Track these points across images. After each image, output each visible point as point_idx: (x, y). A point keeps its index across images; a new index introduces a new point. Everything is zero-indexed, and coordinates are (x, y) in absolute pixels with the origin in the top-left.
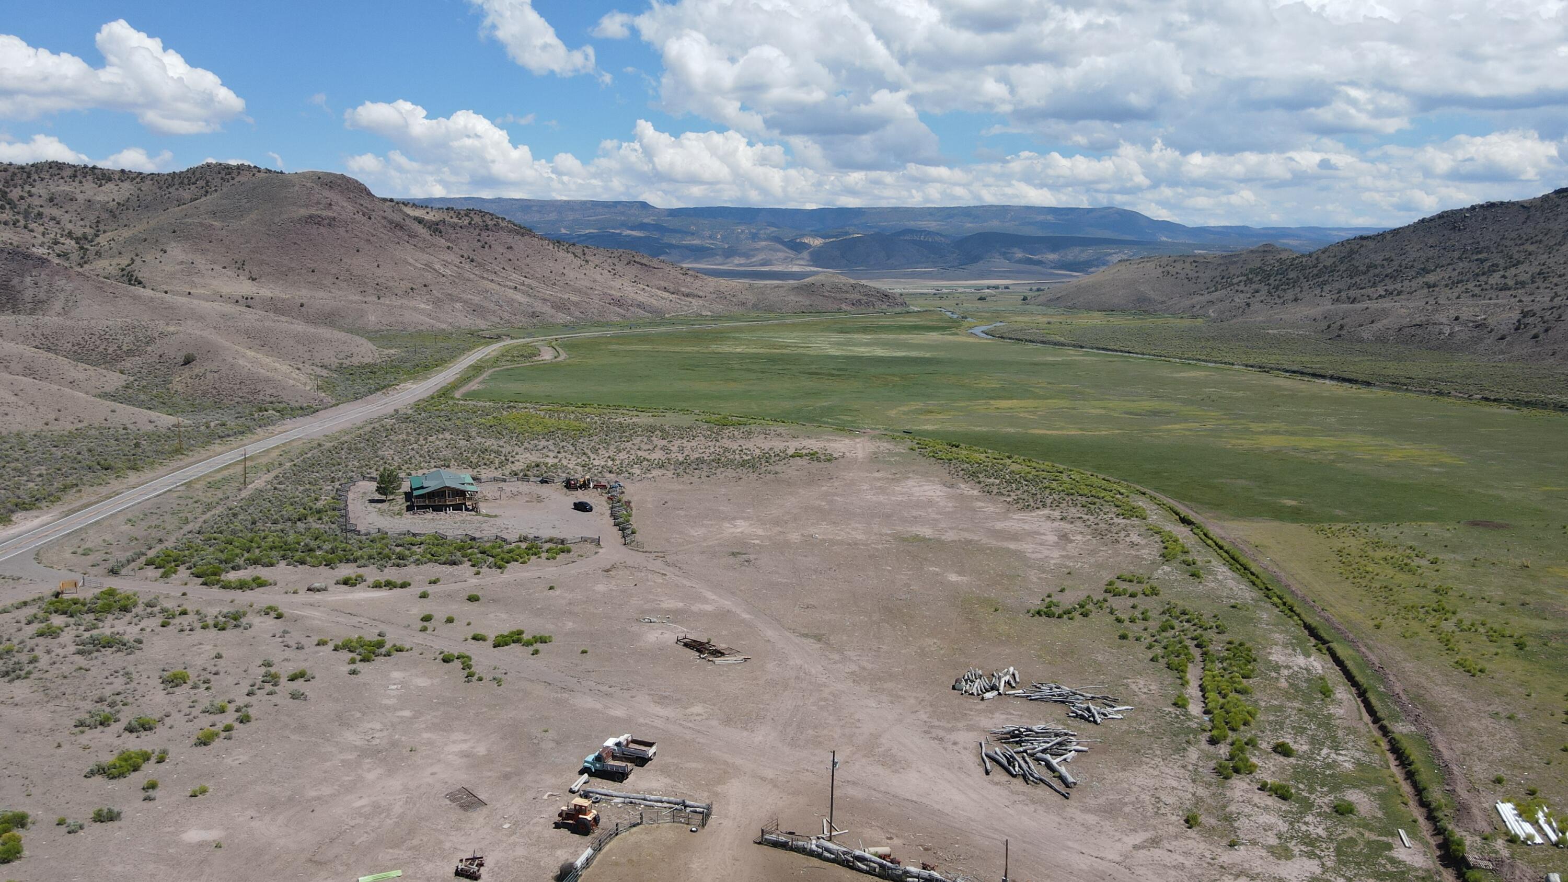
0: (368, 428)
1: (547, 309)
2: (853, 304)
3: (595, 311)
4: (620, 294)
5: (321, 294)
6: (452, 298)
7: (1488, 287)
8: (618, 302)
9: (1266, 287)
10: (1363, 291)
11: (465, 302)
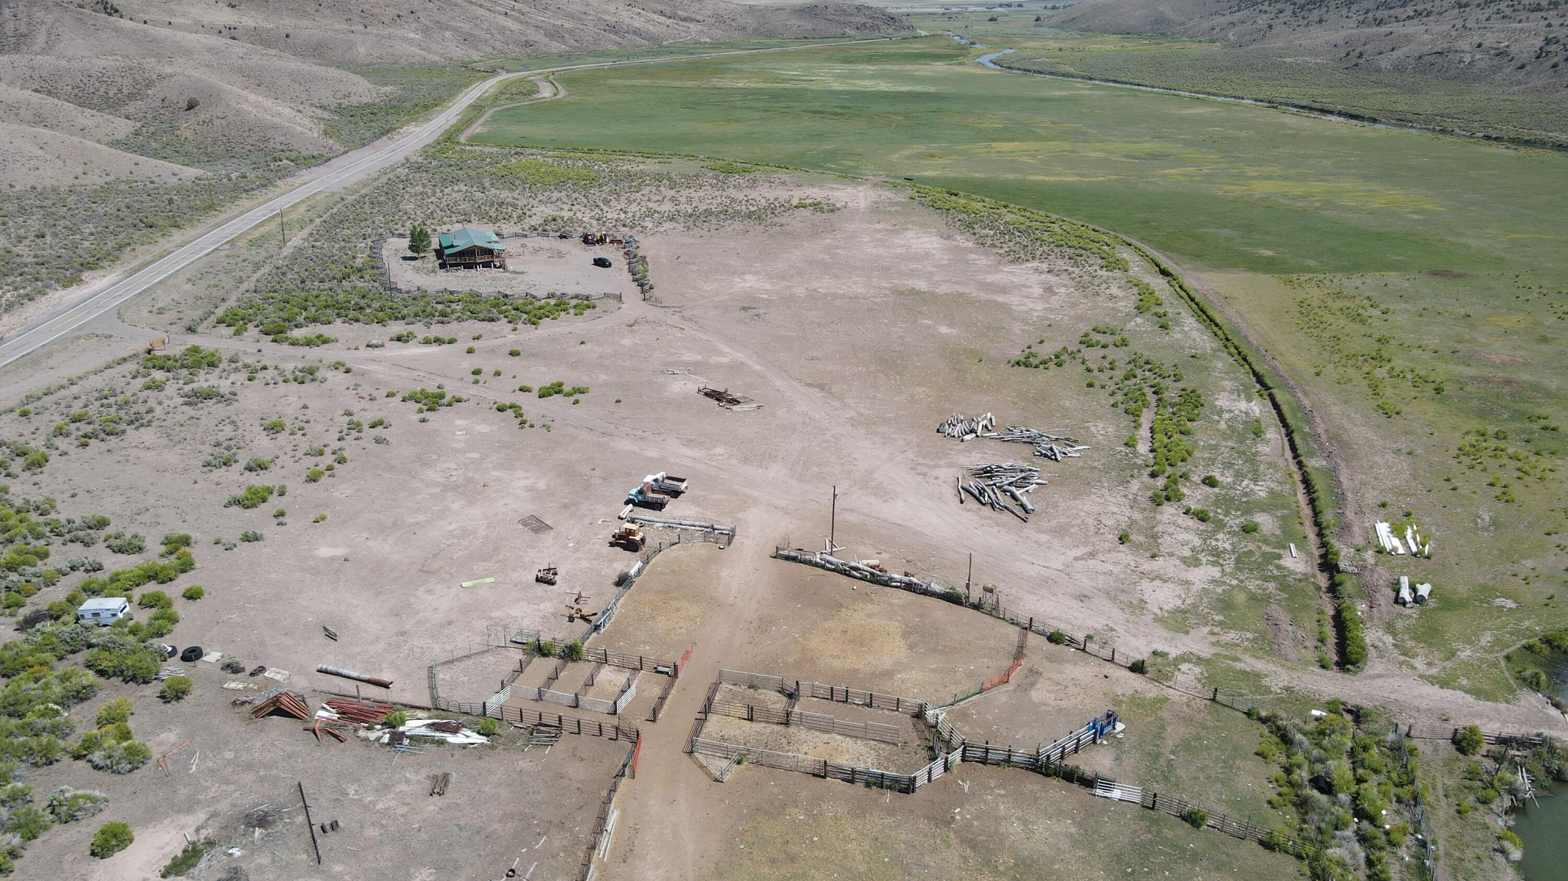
0: (384, 180)
1: (539, 37)
2: (858, 28)
3: (591, 39)
4: (614, 19)
5: (305, 23)
6: (442, 26)
8: (613, 28)
9: (1292, 7)
10: (1391, 12)
11: (455, 30)
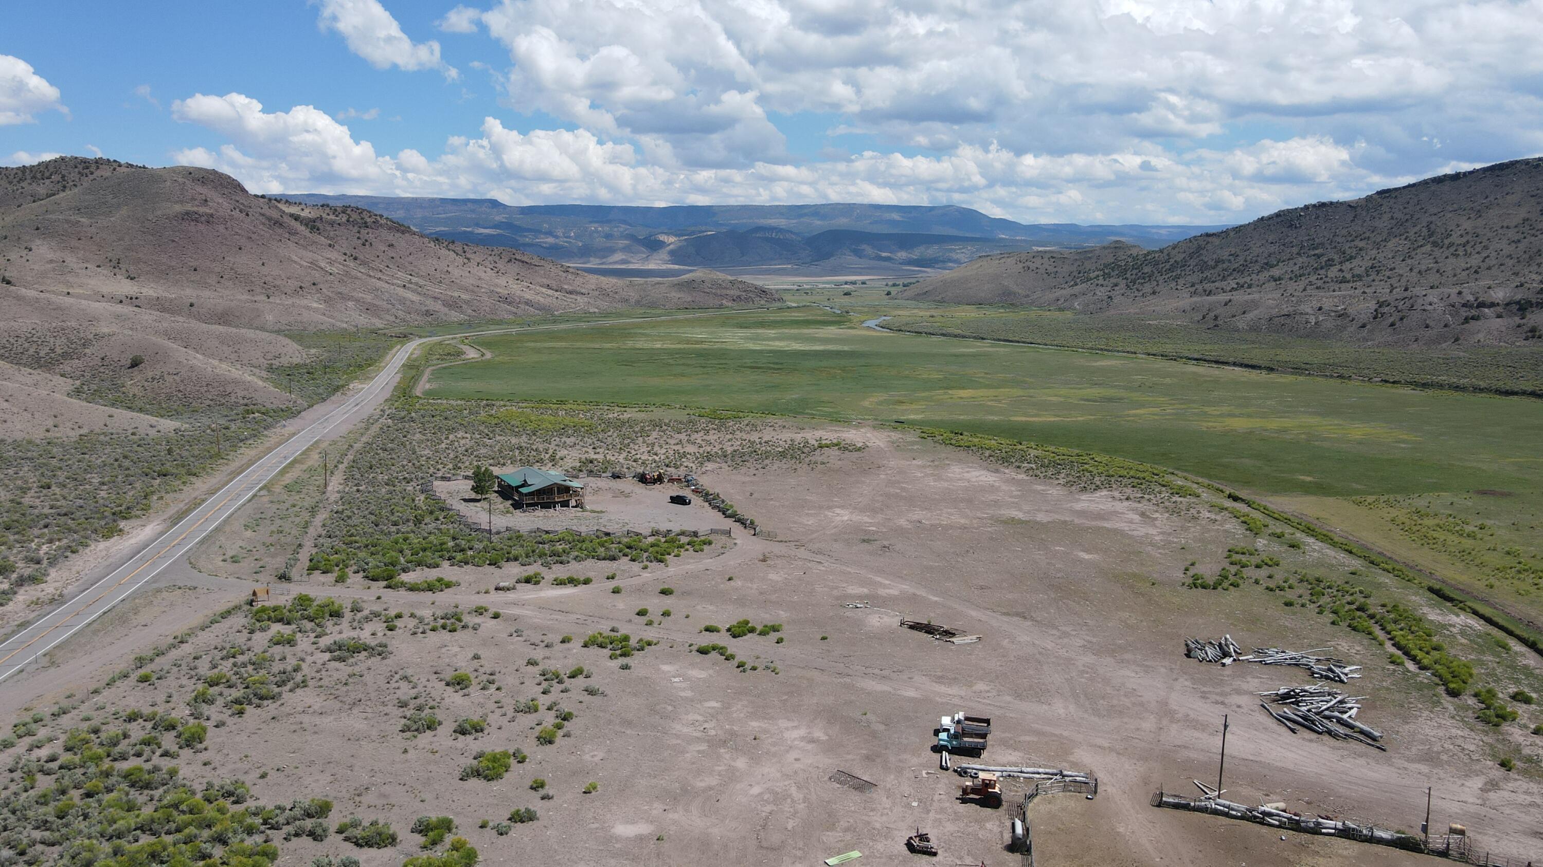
1: (438, 306)
2: (734, 300)
3: (487, 309)
4: (507, 292)
5: (206, 293)
6: (344, 297)
7: (1328, 279)
8: (506, 300)
9: (1125, 281)
10: (1217, 284)
11: (357, 301)
